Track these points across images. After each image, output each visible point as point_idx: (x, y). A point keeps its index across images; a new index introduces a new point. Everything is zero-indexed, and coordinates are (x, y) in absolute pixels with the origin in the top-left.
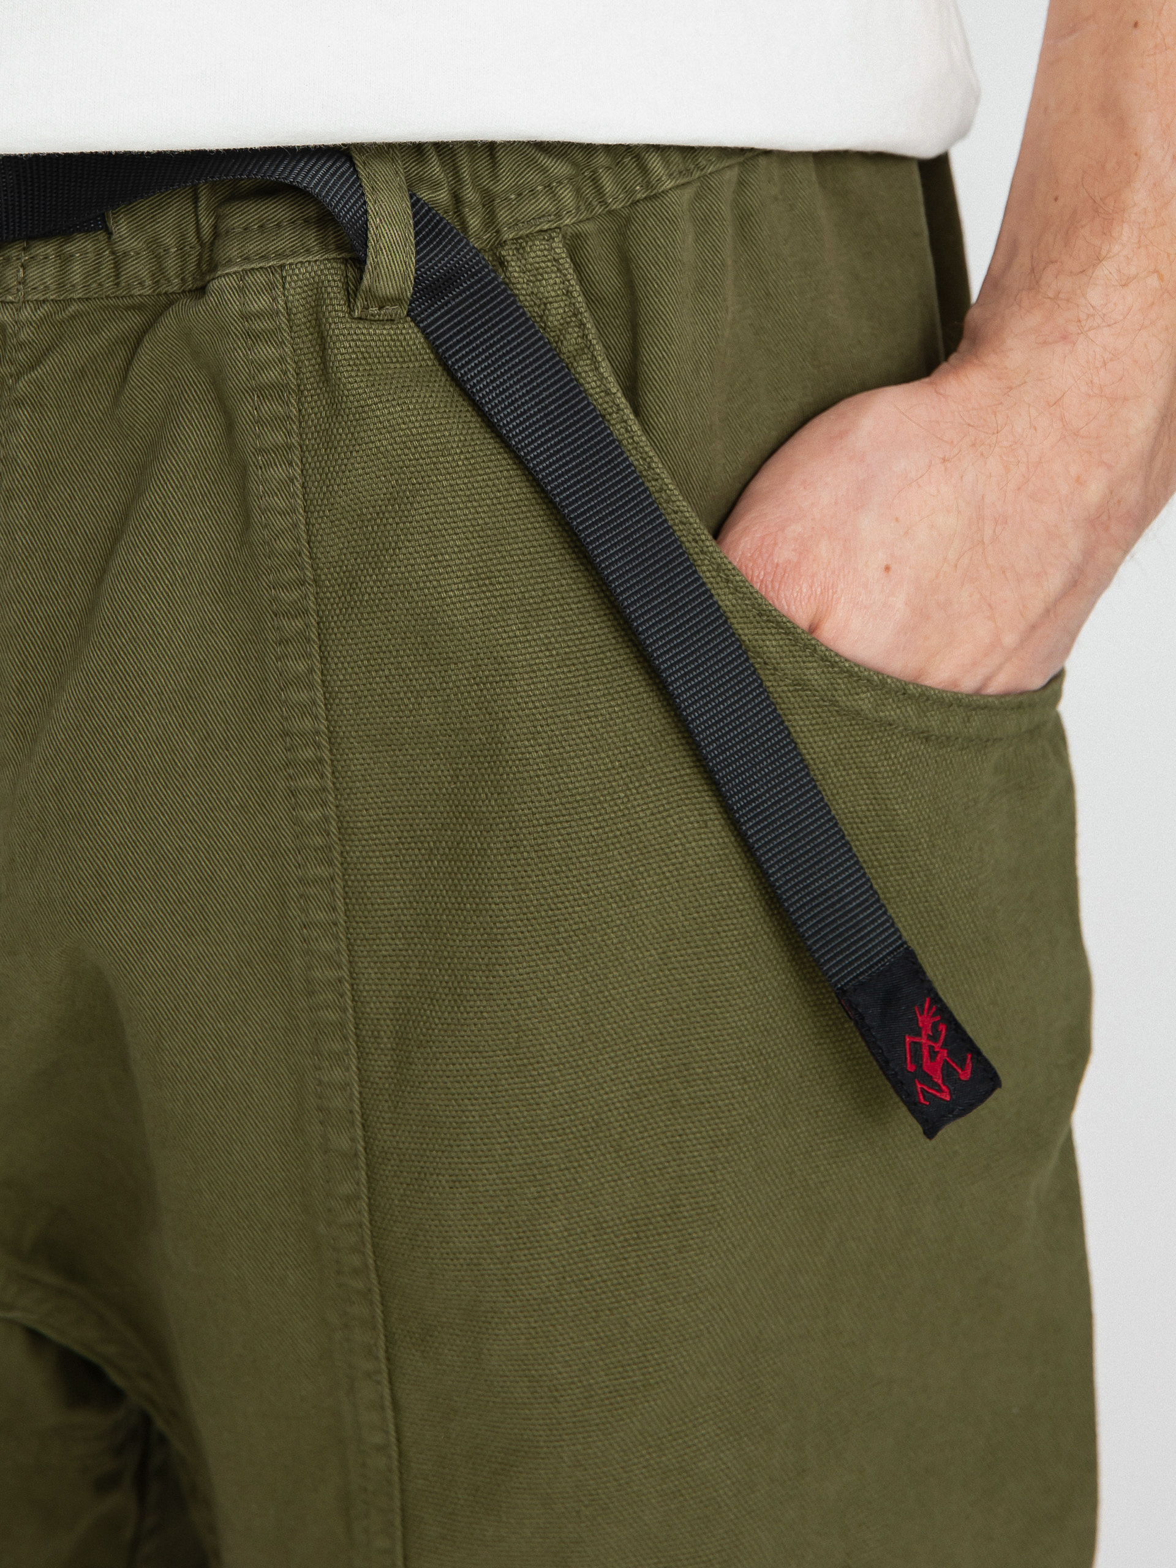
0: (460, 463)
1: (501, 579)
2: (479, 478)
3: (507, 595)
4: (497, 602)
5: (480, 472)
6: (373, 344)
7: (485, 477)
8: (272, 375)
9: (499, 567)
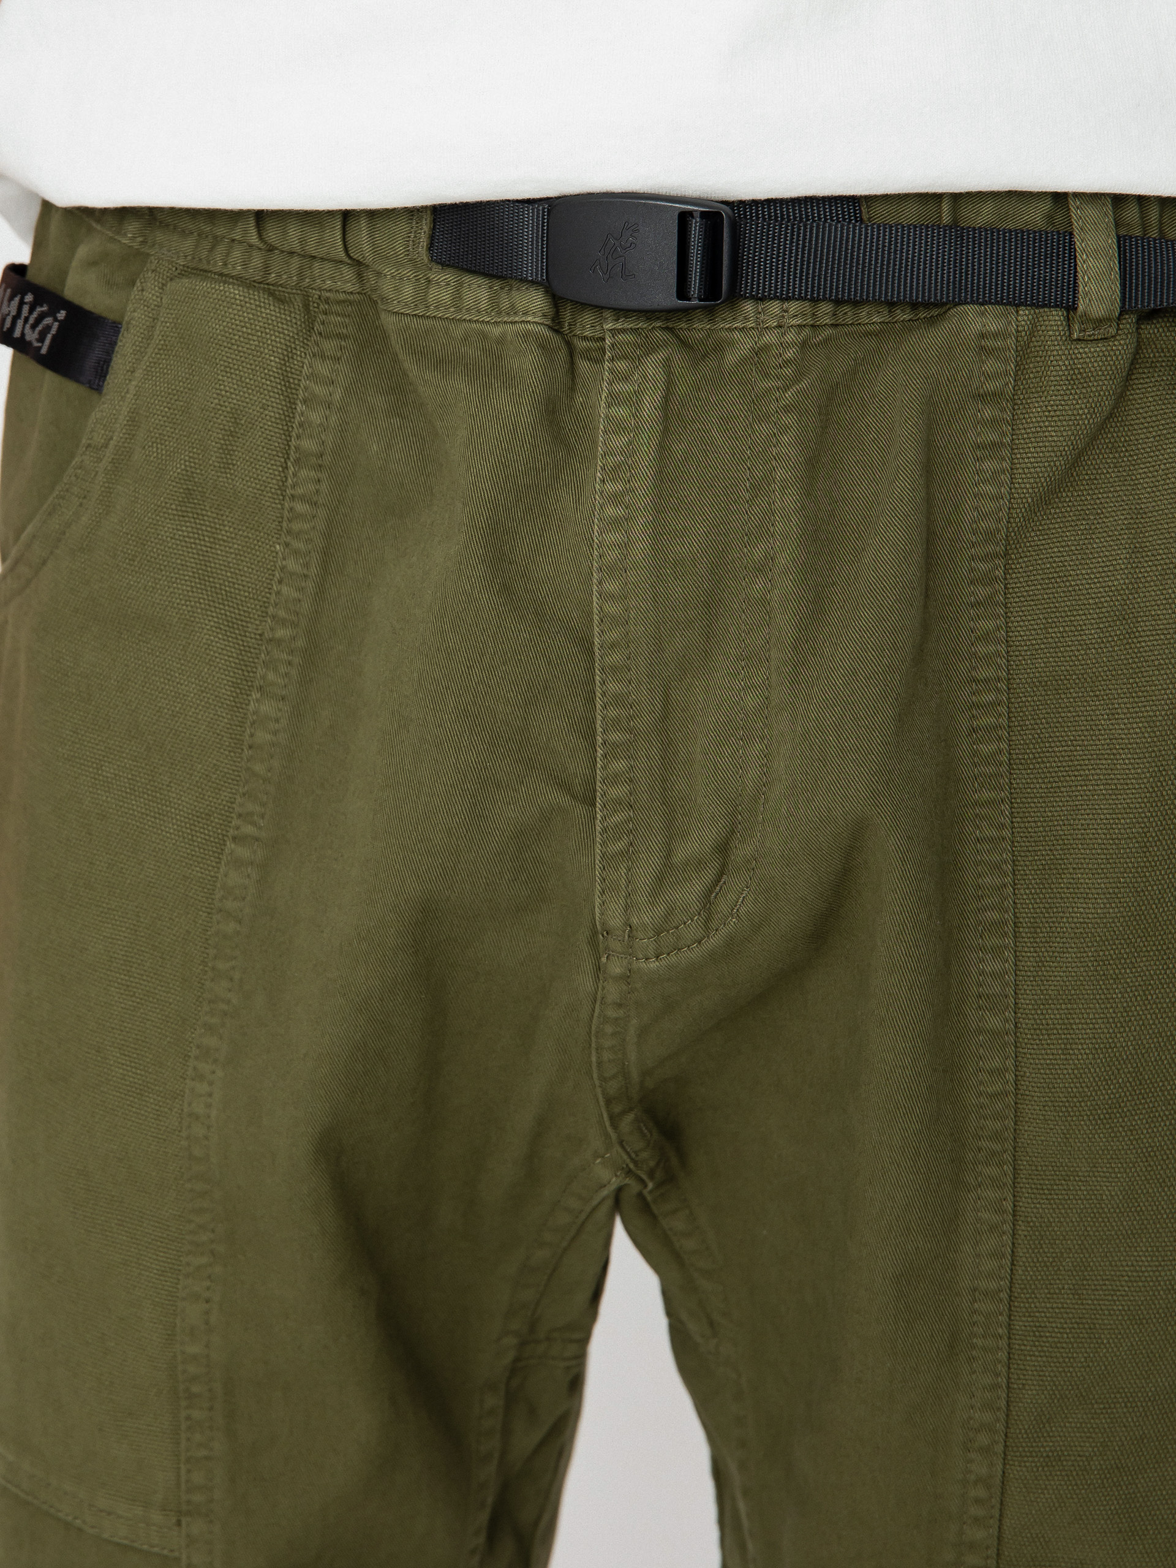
0: (1125, 459)
1: (1161, 551)
2: (1141, 471)
3: (1166, 564)
4: (1157, 570)
5: (1142, 466)
6: (1088, 360)
7: (1146, 470)
8: (991, 386)
9: (1159, 542)
